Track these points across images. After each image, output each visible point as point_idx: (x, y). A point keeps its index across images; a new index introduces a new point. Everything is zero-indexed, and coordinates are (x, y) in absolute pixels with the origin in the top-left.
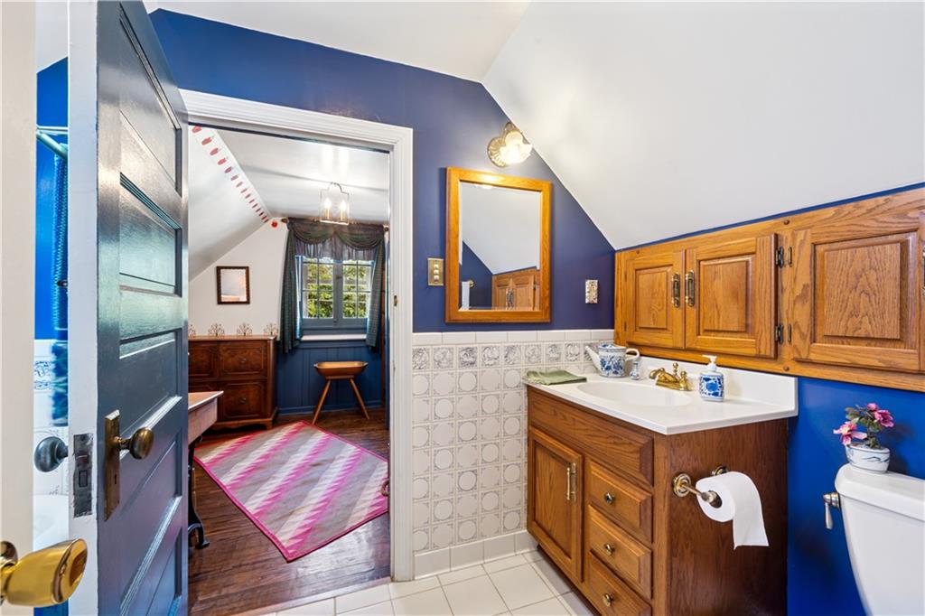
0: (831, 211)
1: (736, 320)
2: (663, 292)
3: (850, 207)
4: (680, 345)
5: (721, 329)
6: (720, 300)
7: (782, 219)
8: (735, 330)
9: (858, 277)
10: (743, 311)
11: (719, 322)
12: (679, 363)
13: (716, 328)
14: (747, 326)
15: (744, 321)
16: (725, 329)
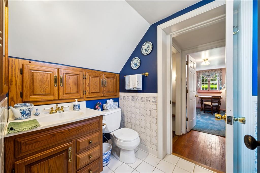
0: (91, 70)
1: (75, 90)
2: (49, 81)
3: (93, 71)
4: (57, 98)
5: (71, 92)
6: (71, 85)
7: (84, 69)
8: (75, 92)
9: (95, 83)
10: (77, 88)
11: (71, 91)
12: (58, 104)
13: (70, 92)
14: (78, 91)
15: (77, 90)
16: (72, 92)
